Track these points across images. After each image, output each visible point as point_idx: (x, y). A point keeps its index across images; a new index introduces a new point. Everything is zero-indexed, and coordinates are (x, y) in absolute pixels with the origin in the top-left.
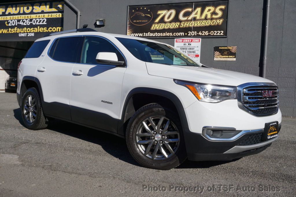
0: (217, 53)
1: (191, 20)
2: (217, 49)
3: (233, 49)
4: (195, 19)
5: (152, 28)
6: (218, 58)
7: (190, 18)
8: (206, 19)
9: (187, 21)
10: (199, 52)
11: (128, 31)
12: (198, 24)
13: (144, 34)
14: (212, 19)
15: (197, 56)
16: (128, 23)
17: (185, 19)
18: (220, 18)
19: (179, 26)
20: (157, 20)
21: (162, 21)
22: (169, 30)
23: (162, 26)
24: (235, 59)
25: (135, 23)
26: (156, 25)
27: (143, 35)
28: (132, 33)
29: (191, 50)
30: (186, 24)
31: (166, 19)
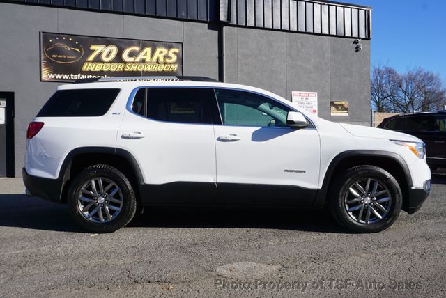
0: (333, 108)
1: (139, 63)
2: (332, 103)
3: (346, 104)
4: (143, 61)
5: (84, 69)
6: (335, 113)
7: (138, 59)
8: (158, 62)
9: (134, 62)
10: (316, 108)
11: (43, 69)
12: (148, 68)
13: (72, 75)
14: (165, 63)
15: (314, 111)
16: (42, 58)
17: (132, 60)
18: (174, 63)
19: (124, 68)
20: (91, 58)
21: (98, 59)
22: (110, 73)
23: (98, 67)
24: (347, 114)
25: (55, 58)
26: (90, 65)
27: (70, 76)
28: (50, 73)
29: (308, 105)
30: (133, 66)
31: (104, 58)
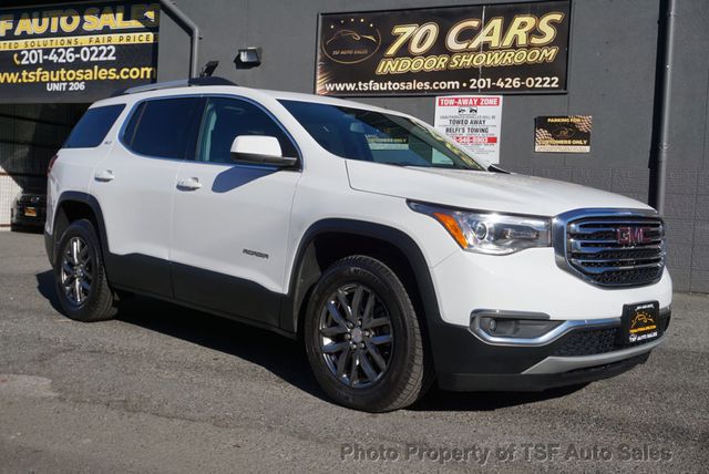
0: (543, 133)
1: (477, 50)
2: (541, 123)
3: (584, 122)
4: (486, 47)
5: (379, 71)
6: (545, 145)
7: (474, 45)
8: (514, 46)
9: (467, 51)
10: (496, 132)
11: (318, 77)
12: (494, 60)
13: (360, 84)
14: (529, 47)
15: (492, 140)
16: (319, 57)
17: (463, 46)
18: (549, 45)
19: (447, 64)
20: (392, 51)
21: (404, 51)
22: (422, 76)
23: (404, 65)
24: (587, 149)
26: (389, 63)
27: (357, 86)
28: (328, 83)
29: (478, 126)
30: (463, 60)
31: (414, 48)
